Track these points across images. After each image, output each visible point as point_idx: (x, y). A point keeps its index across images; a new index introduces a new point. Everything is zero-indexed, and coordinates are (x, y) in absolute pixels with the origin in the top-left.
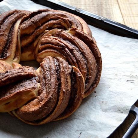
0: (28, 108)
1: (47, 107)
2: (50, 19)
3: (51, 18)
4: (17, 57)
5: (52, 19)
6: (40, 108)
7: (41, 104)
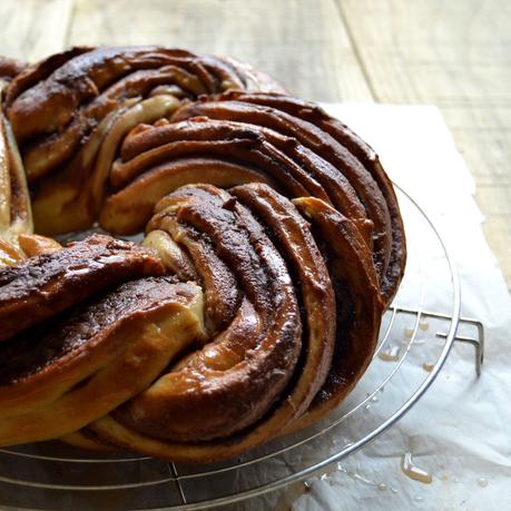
0: (196, 378)
1: (282, 368)
2: (127, 67)
3: (131, 64)
4: (22, 218)
5: (136, 68)
6: (253, 374)
7: (250, 357)
